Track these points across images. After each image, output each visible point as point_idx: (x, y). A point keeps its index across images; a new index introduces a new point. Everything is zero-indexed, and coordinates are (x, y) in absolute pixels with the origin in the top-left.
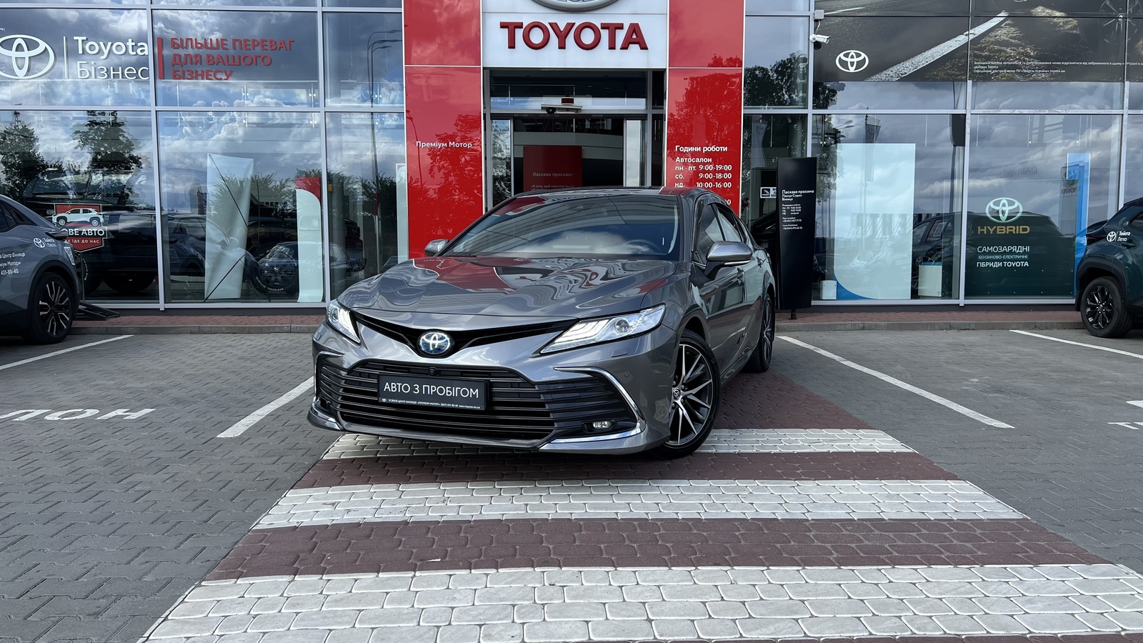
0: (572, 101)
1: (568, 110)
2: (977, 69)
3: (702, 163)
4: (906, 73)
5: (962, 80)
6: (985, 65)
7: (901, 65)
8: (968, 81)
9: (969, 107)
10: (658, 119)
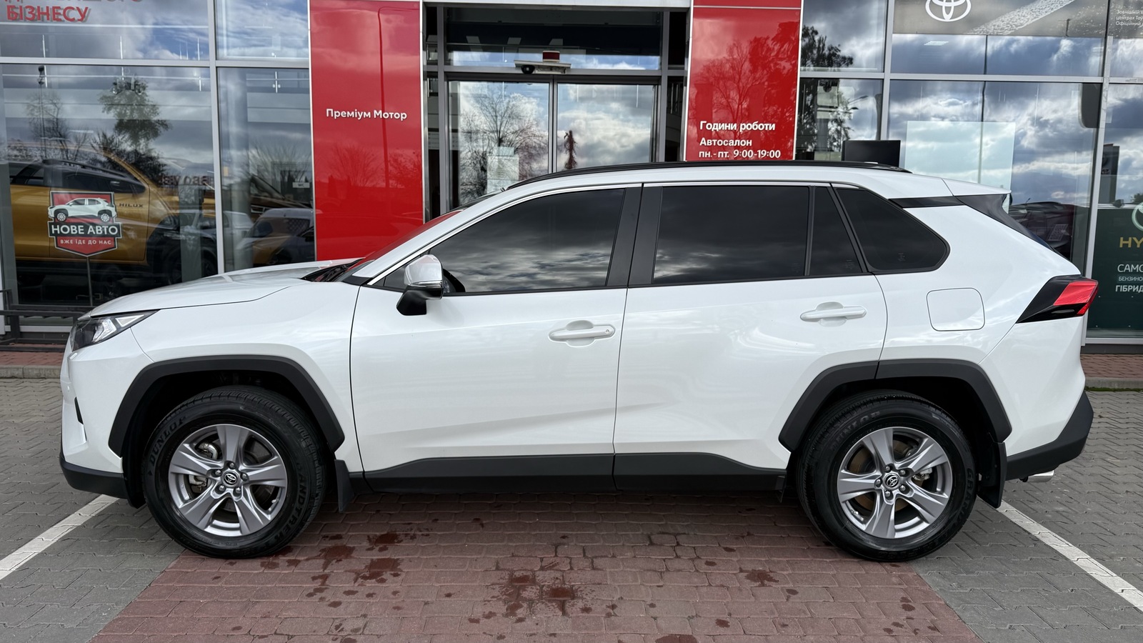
0: (556, 56)
1: (551, 68)
2: (1120, 21)
3: (737, 147)
4: (1022, 25)
5: (1097, 36)
6: (1132, 15)
7: (1015, 13)
8: (1108, 37)
9: (1107, 73)
10: (676, 83)
